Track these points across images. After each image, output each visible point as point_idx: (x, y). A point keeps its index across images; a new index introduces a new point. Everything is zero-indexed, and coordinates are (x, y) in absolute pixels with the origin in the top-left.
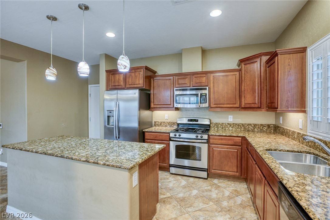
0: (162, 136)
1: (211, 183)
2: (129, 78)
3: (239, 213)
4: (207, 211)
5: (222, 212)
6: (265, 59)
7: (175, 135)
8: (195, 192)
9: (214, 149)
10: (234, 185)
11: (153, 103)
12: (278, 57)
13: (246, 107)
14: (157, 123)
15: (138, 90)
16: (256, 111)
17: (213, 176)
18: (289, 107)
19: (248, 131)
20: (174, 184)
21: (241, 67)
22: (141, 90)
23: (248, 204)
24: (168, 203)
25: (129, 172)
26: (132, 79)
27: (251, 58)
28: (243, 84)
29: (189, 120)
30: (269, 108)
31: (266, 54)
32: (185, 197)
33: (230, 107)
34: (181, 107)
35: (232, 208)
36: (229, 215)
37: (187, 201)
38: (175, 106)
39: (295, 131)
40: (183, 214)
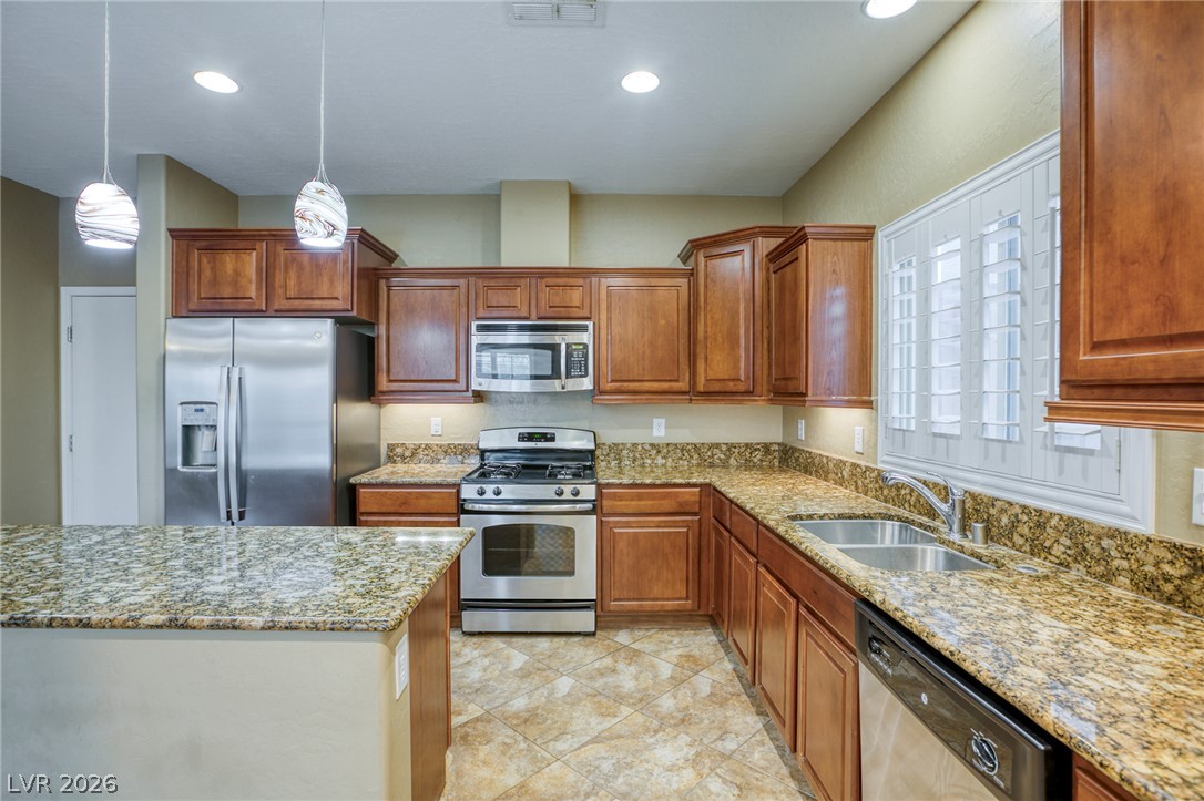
0: (429, 498)
1: (609, 647)
2: (286, 270)
3: (713, 722)
4: (619, 737)
5: (664, 731)
6: (767, 245)
7: (482, 493)
8: (564, 684)
9: (616, 530)
10: (681, 642)
11: (385, 374)
12: (807, 245)
13: (711, 389)
14: (399, 450)
15: (330, 322)
16: (741, 402)
17: (611, 621)
18: (835, 390)
19: (712, 465)
20: (485, 670)
21: (697, 265)
22: (342, 322)
23: (730, 689)
24: (479, 739)
25: (385, 644)
26: (299, 277)
27: (726, 240)
28: (702, 318)
29: (522, 438)
30: (776, 394)
31: (769, 232)
32: (537, 708)
33: (660, 390)
34: (492, 389)
35: (691, 711)
36: (687, 734)
37: (547, 719)
38: (474, 386)
39: (845, 459)
40: (543, 765)
